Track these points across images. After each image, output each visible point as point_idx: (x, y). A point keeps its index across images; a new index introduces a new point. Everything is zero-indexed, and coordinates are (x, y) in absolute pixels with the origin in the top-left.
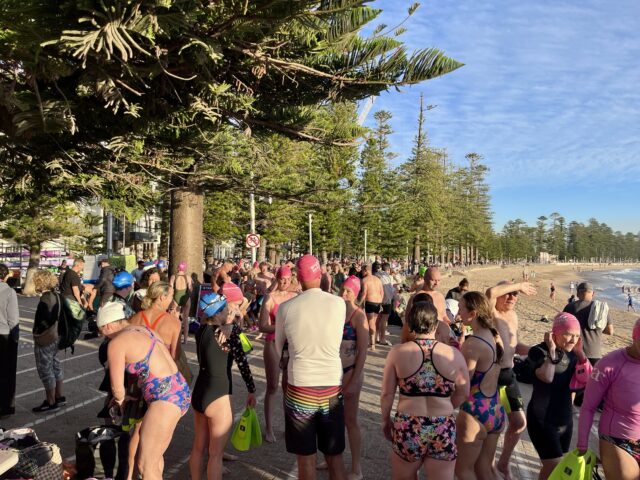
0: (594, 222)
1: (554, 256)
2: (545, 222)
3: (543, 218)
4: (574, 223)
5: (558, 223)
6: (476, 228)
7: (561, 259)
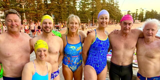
0: (153, 10)
1: (140, 21)
2: (137, 11)
3: (137, 10)
4: (147, 11)
5: (142, 11)
6: (114, 14)
7: (142, 22)
